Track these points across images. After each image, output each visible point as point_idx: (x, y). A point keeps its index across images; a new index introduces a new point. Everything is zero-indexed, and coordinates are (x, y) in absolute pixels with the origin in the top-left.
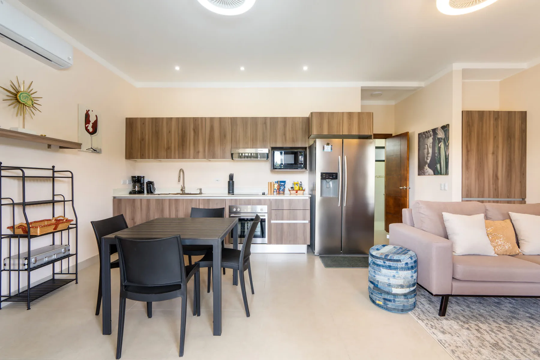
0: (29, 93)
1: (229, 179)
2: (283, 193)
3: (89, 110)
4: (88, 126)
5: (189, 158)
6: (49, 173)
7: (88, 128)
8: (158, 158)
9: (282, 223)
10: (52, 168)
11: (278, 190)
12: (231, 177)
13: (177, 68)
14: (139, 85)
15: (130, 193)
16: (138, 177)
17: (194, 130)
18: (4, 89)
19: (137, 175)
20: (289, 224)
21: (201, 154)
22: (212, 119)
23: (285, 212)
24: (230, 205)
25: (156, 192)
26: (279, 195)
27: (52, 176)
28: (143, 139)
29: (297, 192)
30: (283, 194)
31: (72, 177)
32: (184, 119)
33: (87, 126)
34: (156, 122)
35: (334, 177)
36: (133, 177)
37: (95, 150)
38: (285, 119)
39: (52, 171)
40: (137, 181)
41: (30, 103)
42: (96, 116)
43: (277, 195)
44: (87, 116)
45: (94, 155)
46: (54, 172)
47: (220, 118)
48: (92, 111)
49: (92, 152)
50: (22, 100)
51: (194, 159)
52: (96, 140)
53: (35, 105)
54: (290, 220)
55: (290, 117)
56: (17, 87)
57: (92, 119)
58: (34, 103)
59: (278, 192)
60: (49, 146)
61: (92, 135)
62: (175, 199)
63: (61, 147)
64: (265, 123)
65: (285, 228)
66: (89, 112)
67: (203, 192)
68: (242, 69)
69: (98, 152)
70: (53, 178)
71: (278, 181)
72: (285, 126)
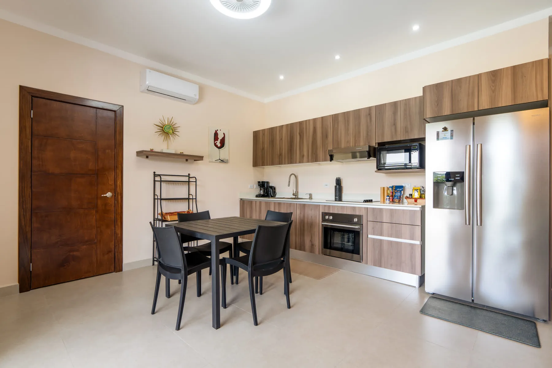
0: (171, 125)
1: (336, 184)
2: (399, 202)
3: (217, 130)
4: (217, 142)
5: (296, 163)
6: (186, 179)
7: (217, 144)
8: (273, 165)
9: (381, 240)
10: (188, 175)
11: (391, 198)
12: (339, 182)
13: (282, 77)
14: (266, 100)
15: (257, 196)
16: (262, 182)
17: (300, 134)
18: (156, 125)
19: (261, 180)
20: (391, 242)
21: (305, 158)
22: (315, 120)
23: (385, 226)
24: (324, 211)
25: (277, 196)
26: (393, 204)
27: (188, 181)
28: (263, 149)
29: (416, 201)
30: (397, 203)
31: (196, 182)
32: (292, 125)
33: (215, 142)
34: (272, 130)
35: (456, 178)
36: (259, 182)
37: (222, 161)
38: (395, 105)
39: (188, 177)
40: (262, 185)
41: (171, 131)
42: (224, 134)
43: (390, 204)
44: (216, 135)
45: (222, 165)
46: (189, 178)
47: (322, 118)
48: (220, 130)
49: (220, 162)
50: (166, 130)
51: (300, 164)
52: (223, 153)
53: (175, 132)
54: (391, 237)
55: (402, 100)
56: (163, 122)
57: (220, 137)
58: (174, 131)
59: (391, 200)
60: (187, 160)
61: (220, 149)
62: (278, 203)
63: (195, 160)
64: (370, 114)
65: (385, 247)
66: (217, 132)
67: (313, 197)
68: (337, 57)
69: (226, 162)
70: (189, 182)
71: (393, 186)
72: (395, 113)
